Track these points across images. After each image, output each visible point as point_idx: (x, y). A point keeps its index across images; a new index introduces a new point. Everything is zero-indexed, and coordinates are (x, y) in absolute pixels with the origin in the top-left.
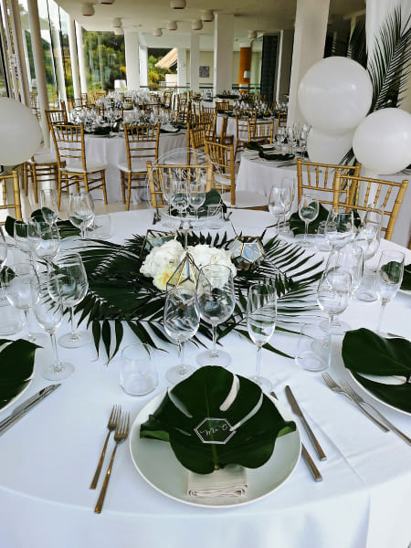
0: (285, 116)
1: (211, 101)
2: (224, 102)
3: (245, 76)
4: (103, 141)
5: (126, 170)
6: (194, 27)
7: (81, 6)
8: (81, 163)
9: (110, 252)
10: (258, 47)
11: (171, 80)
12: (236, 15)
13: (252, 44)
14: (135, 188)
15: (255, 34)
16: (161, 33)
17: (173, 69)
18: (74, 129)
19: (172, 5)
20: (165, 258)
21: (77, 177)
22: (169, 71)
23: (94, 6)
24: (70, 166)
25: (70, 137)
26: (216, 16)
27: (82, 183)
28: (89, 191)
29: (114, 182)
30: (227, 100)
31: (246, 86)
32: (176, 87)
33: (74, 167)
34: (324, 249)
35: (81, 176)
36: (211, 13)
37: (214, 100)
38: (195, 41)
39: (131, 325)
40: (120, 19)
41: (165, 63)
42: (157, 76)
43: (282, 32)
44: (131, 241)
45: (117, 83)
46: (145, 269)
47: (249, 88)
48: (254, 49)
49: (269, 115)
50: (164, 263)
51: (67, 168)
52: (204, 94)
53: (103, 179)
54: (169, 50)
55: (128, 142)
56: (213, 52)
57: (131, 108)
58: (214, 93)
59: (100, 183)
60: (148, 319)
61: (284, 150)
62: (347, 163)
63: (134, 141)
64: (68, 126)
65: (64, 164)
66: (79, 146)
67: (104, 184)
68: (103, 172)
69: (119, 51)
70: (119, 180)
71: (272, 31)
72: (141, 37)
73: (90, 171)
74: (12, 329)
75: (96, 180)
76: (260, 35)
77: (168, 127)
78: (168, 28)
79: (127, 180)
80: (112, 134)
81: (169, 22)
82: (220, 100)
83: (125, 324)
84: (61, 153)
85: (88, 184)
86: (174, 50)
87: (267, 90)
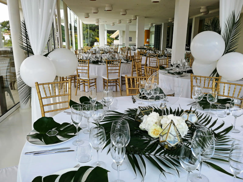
0: (170, 57)
1: (135, 50)
2: (141, 51)
3: (147, 41)
4: (96, 66)
5: (106, 78)
6: (128, 22)
7: (84, 14)
8: (87, 75)
9: (120, 117)
10: (153, 30)
11: (116, 42)
12: (145, 17)
13: (150, 29)
14: (109, 86)
15: (152, 24)
16: (114, 25)
17: (117, 38)
18: (83, 61)
19: (121, 14)
20: (152, 121)
21: (84, 81)
22: (115, 39)
23: (89, 14)
24: (81, 77)
25: (81, 64)
26: (138, 18)
27: (86, 84)
28: (90, 87)
29: (100, 83)
30: (142, 50)
31: (148, 44)
32: (118, 45)
33: (83, 77)
34: (221, 116)
35: (86, 81)
36: (136, 16)
37: (136, 50)
38: (127, 27)
39: (147, 157)
40: (98, 19)
41: (113, 36)
42: (110, 41)
43: (163, 24)
44: (127, 111)
45: (95, 43)
46: (142, 126)
47: (149, 45)
48: (151, 30)
49: (162, 56)
50: (152, 123)
51: (80, 77)
52: (132, 47)
53: (95, 82)
54: (115, 31)
55: (108, 67)
56: (136, 32)
57: (104, 53)
58: (137, 47)
59: (94, 84)
60: (153, 153)
61: (178, 70)
62: (213, 76)
63: (110, 66)
64: (81, 60)
65: (79, 76)
66: (87, 68)
67: (96, 84)
68: (95, 79)
69: (94, 32)
70: (102, 82)
71: (159, 23)
72: (106, 26)
73: (90, 79)
74: (87, 158)
75: (93, 83)
76: (154, 25)
77: (123, 61)
78: (118, 22)
79: (106, 83)
80: (99, 63)
81: (118, 20)
82: (140, 50)
83: (143, 156)
84: (79, 71)
85: (90, 84)
86: (118, 31)
87: (157, 46)
